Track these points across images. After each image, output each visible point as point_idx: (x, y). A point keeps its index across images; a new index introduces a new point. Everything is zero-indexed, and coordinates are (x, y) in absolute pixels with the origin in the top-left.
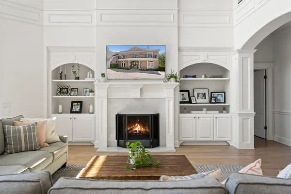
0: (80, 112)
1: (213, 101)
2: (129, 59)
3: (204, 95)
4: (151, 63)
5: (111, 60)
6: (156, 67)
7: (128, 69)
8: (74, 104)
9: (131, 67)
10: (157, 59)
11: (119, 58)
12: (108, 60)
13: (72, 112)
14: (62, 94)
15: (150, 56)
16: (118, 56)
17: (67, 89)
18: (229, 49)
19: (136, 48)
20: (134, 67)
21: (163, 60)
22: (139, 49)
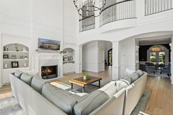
0: (18, 67)
1: (70, 60)
2: (47, 45)
3: (66, 58)
4: (55, 47)
5: (40, 45)
6: (57, 48)
7: (47, 48)
8: (13, 63)
9: (48, 48)
10: (57, 46)
11: (44, 44)
12: (39, 44)
13: (13, 67)
14: (5, 58)
15: (55, 44)
16: (43, 43)
17: (7, 55)
18: (75, 45)
19: (50, 41)
20: (49, 48)
21: (59, 46)
22: (52, 42)
